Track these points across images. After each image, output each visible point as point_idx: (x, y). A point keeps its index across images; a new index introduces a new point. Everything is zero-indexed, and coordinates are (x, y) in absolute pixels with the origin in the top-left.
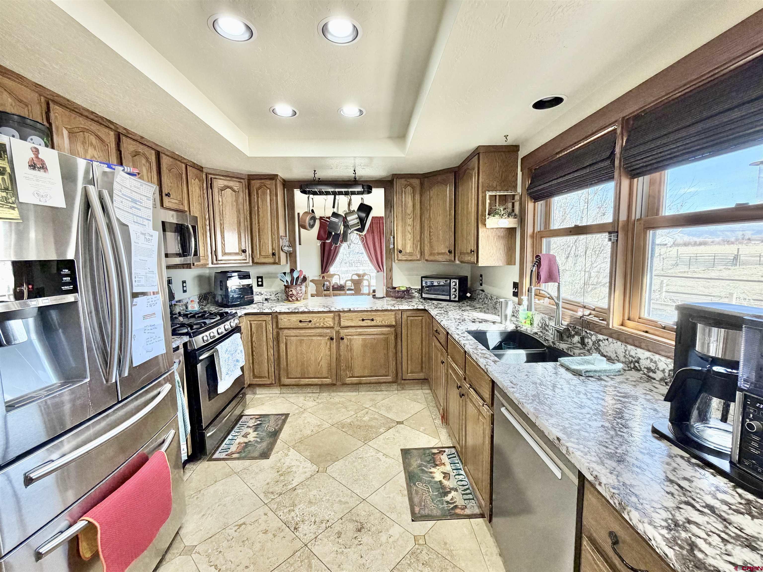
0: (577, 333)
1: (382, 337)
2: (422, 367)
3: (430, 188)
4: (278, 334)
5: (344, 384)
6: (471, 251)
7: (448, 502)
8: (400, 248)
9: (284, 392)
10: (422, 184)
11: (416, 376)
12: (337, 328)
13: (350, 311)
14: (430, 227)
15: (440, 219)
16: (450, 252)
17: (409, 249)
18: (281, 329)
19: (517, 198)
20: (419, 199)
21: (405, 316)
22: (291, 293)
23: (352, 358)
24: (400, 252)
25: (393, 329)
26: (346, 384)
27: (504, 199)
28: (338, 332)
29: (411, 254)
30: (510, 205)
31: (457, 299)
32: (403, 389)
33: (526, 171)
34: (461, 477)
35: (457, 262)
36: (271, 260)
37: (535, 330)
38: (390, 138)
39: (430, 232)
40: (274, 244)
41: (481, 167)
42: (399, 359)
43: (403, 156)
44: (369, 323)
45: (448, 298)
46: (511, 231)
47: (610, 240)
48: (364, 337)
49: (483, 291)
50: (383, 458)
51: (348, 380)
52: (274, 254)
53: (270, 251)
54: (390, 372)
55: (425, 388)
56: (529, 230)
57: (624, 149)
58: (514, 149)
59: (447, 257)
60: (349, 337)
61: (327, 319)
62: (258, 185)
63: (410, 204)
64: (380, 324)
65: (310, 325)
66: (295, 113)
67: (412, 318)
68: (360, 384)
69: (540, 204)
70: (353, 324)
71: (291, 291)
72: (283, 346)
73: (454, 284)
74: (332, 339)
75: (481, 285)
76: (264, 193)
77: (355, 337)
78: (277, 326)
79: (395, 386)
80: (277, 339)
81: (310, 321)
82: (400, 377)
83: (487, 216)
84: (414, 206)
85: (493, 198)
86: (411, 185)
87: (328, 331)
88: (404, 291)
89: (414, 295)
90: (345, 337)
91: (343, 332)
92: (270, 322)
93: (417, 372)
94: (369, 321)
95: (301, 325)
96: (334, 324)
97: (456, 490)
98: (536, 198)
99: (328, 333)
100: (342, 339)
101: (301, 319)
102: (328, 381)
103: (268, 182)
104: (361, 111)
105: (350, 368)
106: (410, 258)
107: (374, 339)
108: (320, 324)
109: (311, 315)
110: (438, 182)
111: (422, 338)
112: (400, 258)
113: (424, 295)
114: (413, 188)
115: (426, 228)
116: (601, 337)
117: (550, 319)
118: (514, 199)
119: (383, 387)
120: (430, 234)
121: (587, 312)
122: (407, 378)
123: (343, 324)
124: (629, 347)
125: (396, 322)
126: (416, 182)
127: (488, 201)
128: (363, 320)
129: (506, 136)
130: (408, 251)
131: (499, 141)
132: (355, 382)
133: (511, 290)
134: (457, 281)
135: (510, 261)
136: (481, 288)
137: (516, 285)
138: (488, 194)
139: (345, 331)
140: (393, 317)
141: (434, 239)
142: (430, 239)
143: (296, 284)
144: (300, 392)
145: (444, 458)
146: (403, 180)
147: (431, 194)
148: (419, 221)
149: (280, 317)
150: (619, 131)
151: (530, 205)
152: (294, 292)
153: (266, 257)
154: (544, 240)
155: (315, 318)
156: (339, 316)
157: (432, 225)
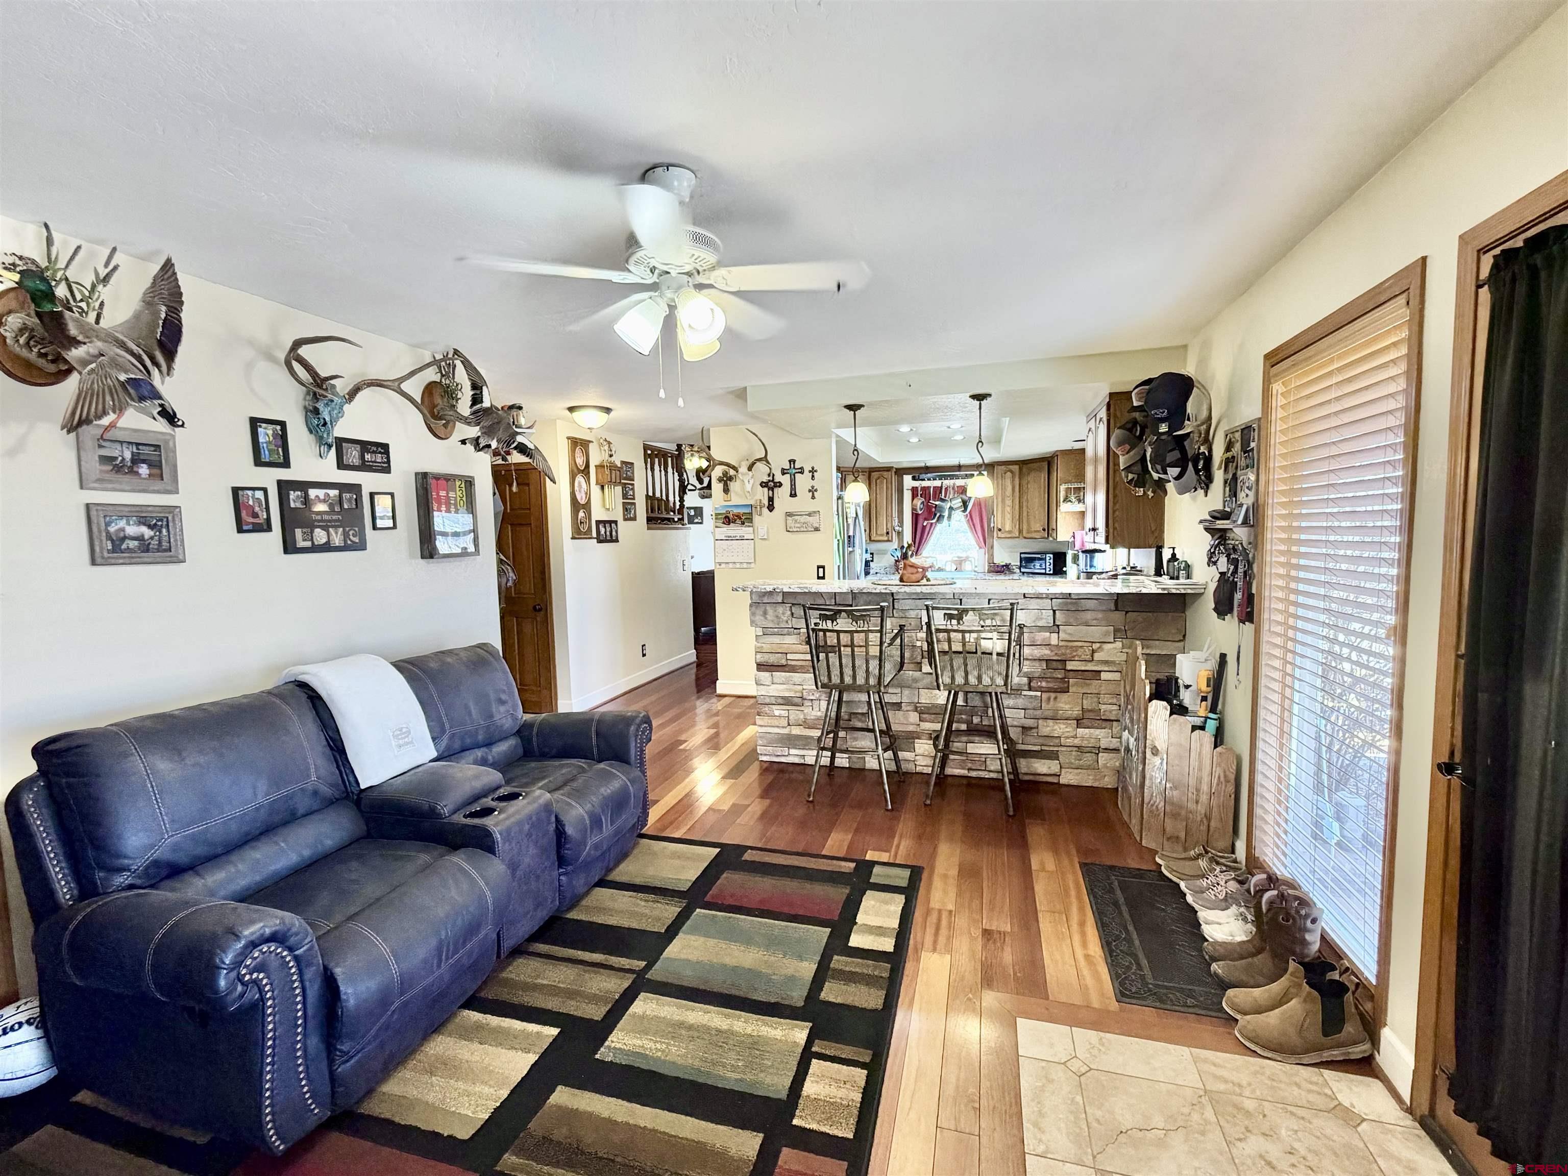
3: (1028, 473)
8: (1000, 527)
10: (1020, 469)
14: (1028, 508)
15: (1036, 501)
16: (1044, 530)
17: (1008, 527)
20: (1018, 483)
24: (1000, 530)
27: (1076, 490)
29: (1010, 532)
31: (1051, 572)
35: (1051, 538)
36: (886, 538)
39: (1028, 512)
40: (888, 524)
41: (1059, 466)
45: (1043, 571)
52: (888, 533)
53: (885, 531)
58: (1082, 452)
59: (1042, 535)
62: (876, 477)
63: (1009, 488)
73: (1049, 558)
76: (882, 483)
84: (1013, 490)
86: (1010, 470)
88: (1004, 567)
89: (1014, 571)
103: (885, 473)
106: (1009, 536)
110: (1033, 466)
112: (1000, 536)
113: (1023, 570)
114: (1014, 473)
115: (1024, 508)
118: (1084, 489)
120: (1027, 514)
126: (1016, 468)
127: (1064, 491)
130: (1007, 530)
134: (1051, 556)
138: (1064, 486)
141: (1031, 517)
142: (1028, 518)
146: (1003, 465)
147: (1029, 479)
148: (1017, 503)
153: (882, 535)
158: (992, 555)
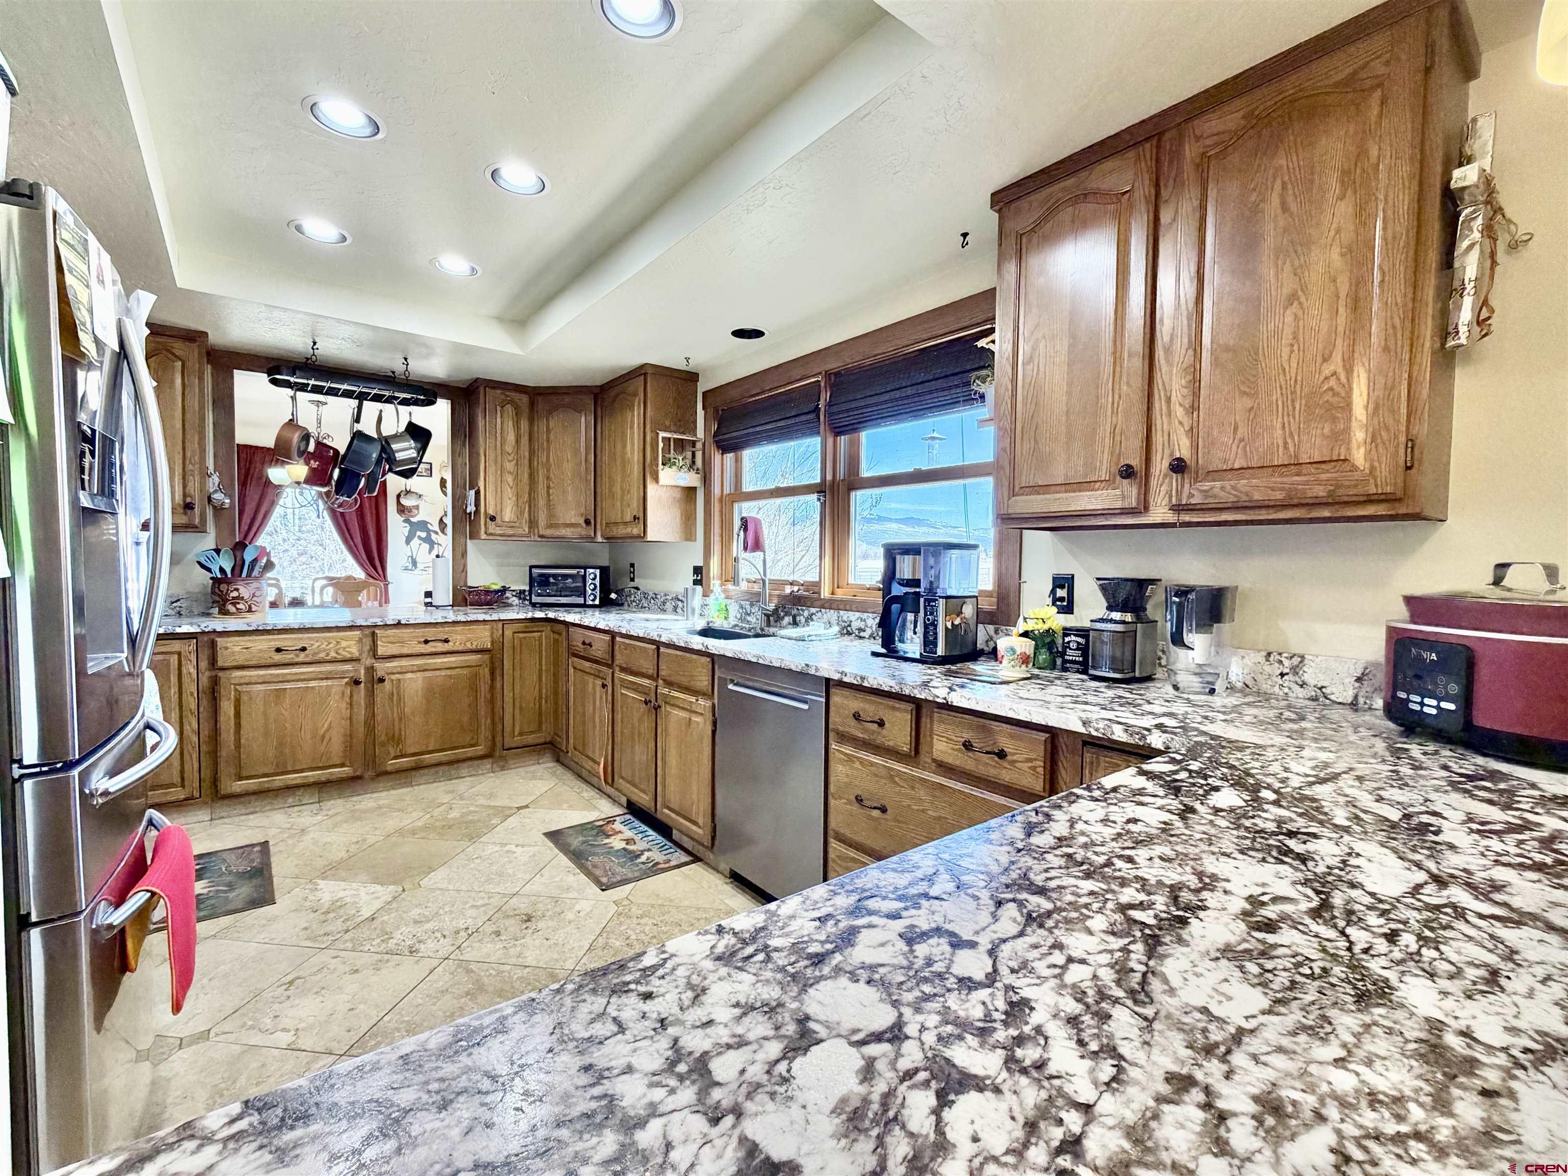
0: (787, 614)
1: (465, 671)
2: (540, 724)
3: (550, 413)
4: (215, 682)
5: (382, 774)
6: (635, 518)
7: (643, 863)
8: (491, 512)
9: (223, 814)
10: (532, 405)
11: (530, 739)
12: (369, 661)
13: (398, 624)
14: (548, 478)
15: (568, 468)
16: (587, 522)
17: (508, 514)
18: (223, 669)
19: (699, 445)
20: (527, 428)
21: (508, 633)
22: (235, 594)
23: (400, 719)
24: (493, 519)
25: (487, 657)
26: (387, 773)
27: (681, 445)
28: (370, 670)
29: (511, 524)
30: (689, 454)
31: (597, 602)
32: (503, 769)
33: (711, 411)
34: (650, 838)
35: (599, 539)
36: (181, 521)
37: (733, 623)
38: (500, 319)
39: (548, 487)
40: (190, 484)
41: (649, 395)
42: (498, 710)
43: (521, 353)
44: (441, 647)
45: (581, 600)
46: (690, 491)
47: (819, 500)
48: (428, 674)
49: (637, 589)
50: (519, 850)
51: (392, 764)
52: (188, 507)
53: (180, 500)
54: (482, 738)
55: (545, 759)
56: (717, 491)
57: (829, 405)
58: (692, 377)
59: (583, 531)
60: (393, 677)
61: (344, 644)
63: (511, 437)
64: (460, 648)
65: (302, 657)
66: (344, 239)
67: (521, 635)
68: (418, 768)
69: (730, 457)
70: (406, 651)
71: (237, 590)
72: (227, 708)
73: (592, 576)
74: (357, 682)
75: (632, 580)
76: (166, 368)
77: (409, 675)
78: (213, 661)
79: (487, 764)
80: (213, 692)
81: (304, 649)
82: (499, 745)
83: (661, 467)
84: (518, 441)
85: (667, 440)
86: (512, 402)
87: (348, 667)
88: (497, 592)
89: (510, 601)
90: (387, 677)
91: (382, 668)
92: (193, 657)
93: (532, 732)
94: (439, 644)
95: (278, 657)
96: (361, 652)
97: (649, 850)
98: (726, 447)
99: (347, 671)
100: (381, 680)
101: (279, 644)
102: (346, 771)
103: (179, 345)
104: (473, 269)
105: (395, 739)
106: (510, 532)
107: (450, 676)
108: (328, 655)
109: (306, 635)
110: (563, 406)
111: (540, 670)
112: (491, 531)
113: (535, 599)
114: (517, 408)
115: (541, 478)
116: (813, 610)
117: (752, 605)
118: (694, 446)
119: (464, 770)
120: (548, 492)
121: (796, 588)
122: (513, 745)
123: (381, 651)
124: (842, 612)
125: (492, 643)
126: (522, 399)
127: (661, 445)
128: (426, 642)
129: (687, 359)
130: (507, 519)
131: (677, 363)
132: (406, 766)
133: (691, 577)
134: (598, 572)
135: (689, 535)
136: (632, 584)
137: (697, 570)
138: (662, 434)
139: (388, 665)
140: (488, 634)
141: (556, 499)
142: (549, 500)
143: (249, 575)
144: (268, 808)
145: (617, 826)
146: (499, 391)
147: (551, 424)
148: (526, 469)
149: (220, 641)
150: (822, 384)
151: (717, 457)
152: (245, 592)
154: (736, 506)
155: (314, 642)
156: (373, 634)
157: (551, 475)
158: (464, 570)
